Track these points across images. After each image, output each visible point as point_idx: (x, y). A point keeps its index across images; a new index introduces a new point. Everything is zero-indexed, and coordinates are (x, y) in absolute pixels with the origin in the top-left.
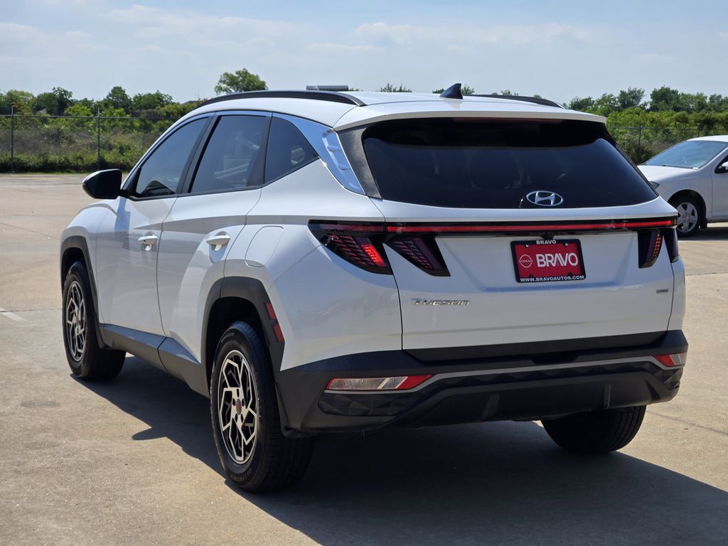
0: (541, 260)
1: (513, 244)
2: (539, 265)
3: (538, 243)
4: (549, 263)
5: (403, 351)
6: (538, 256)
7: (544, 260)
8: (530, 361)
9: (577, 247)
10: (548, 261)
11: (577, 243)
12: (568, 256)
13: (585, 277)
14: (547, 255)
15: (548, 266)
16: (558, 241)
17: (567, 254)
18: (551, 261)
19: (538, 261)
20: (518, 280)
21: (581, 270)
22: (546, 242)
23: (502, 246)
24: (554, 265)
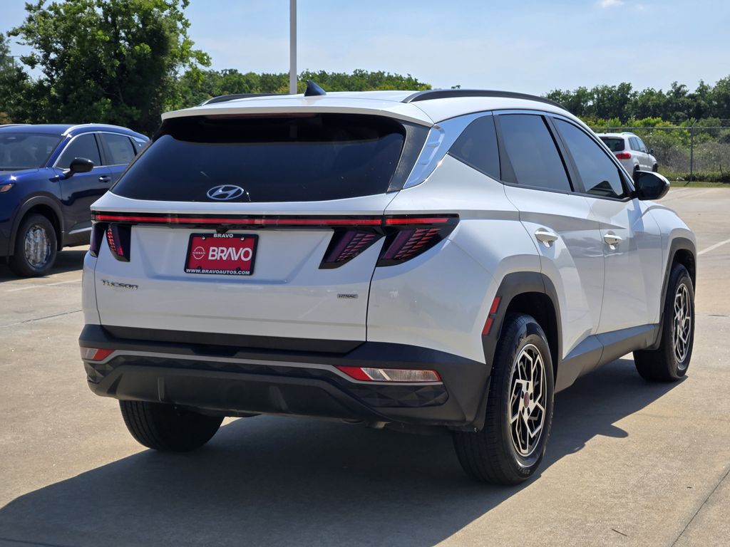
0: (213, 253)
1: (192, 236)
2: (210, 258)
3: (215, 236)
4: (221, 257)
5: (101, 326)
6: (212, 248)
7: (216, 253)
8: (189, 350)
9: (254, 242)
10: (220, 254)
11: (256, 238)
12: (242, 251)
13: (251, 273)
14: (220, 248)
15: (218, 259)
16: (235, 235)
17: (241, 249)
18: (223, 255)
19: (211, 253)
20: (185, 271)
21: (251, 267)
22: (224, 236)
23: (181, 237)
24: (225, 258)
